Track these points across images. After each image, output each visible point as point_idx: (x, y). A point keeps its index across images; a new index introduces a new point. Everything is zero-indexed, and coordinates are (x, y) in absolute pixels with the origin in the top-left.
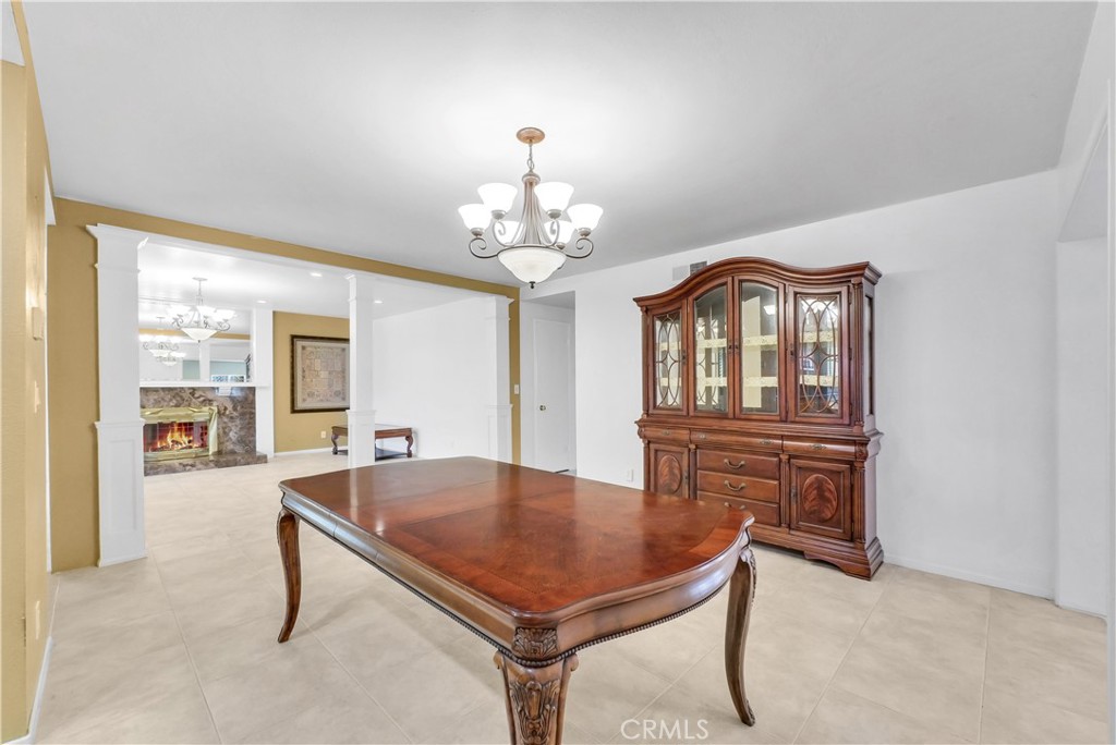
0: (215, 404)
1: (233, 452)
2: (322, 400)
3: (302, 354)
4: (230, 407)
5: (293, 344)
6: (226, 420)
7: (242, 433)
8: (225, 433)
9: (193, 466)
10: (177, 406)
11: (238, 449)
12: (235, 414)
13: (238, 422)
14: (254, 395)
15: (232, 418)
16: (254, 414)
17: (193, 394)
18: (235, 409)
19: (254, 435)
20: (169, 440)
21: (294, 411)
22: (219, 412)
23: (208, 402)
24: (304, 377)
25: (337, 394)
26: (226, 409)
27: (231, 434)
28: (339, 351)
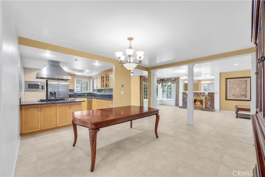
0: (205, 96)
1: (209, 108)
2: (237, 97)
3: (229, 83)
4: (208, 97)
5: (226, 81)
6: (207, 100)
7: (211, 104)
8: (207, 103)
9: (197, 109)
10: (197, 96)
11: (210, 107)
12: (209, 99)
13: (210, 101)
14: (214, 94)
15: (208, 100)
16: (214, 99)
17: (200, 94)
18: (209, 98)
19: (214, 105)
20: (196, 103)
21: (226, 99)
22: (205, 98)
23: (203, 96)
24: (230, 90)
25: (243, 95)
26: (207, 98)
27: (208, 104)
28: (244, 81)
